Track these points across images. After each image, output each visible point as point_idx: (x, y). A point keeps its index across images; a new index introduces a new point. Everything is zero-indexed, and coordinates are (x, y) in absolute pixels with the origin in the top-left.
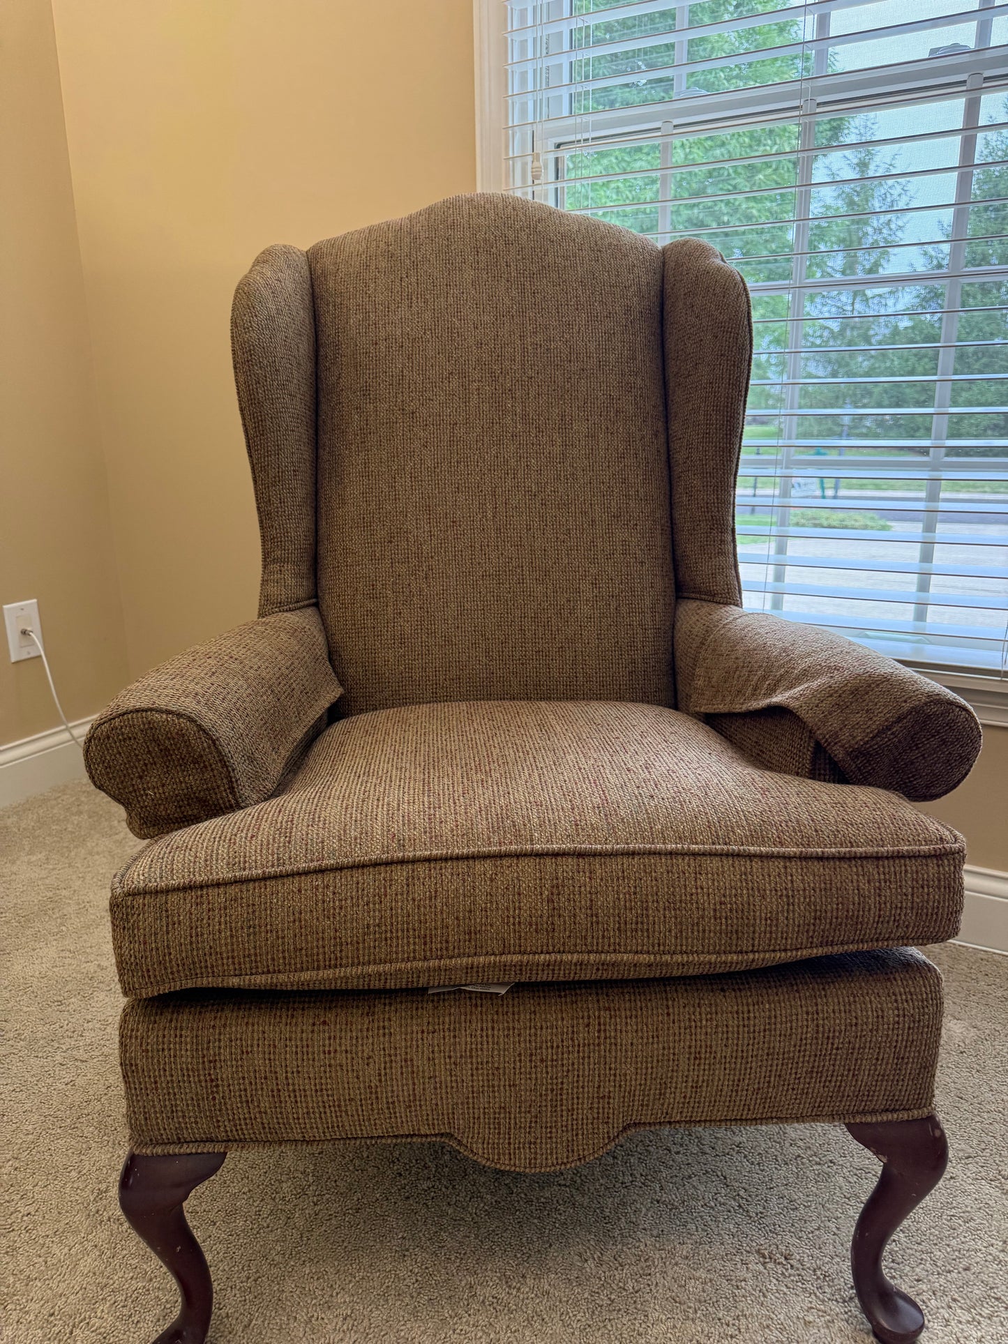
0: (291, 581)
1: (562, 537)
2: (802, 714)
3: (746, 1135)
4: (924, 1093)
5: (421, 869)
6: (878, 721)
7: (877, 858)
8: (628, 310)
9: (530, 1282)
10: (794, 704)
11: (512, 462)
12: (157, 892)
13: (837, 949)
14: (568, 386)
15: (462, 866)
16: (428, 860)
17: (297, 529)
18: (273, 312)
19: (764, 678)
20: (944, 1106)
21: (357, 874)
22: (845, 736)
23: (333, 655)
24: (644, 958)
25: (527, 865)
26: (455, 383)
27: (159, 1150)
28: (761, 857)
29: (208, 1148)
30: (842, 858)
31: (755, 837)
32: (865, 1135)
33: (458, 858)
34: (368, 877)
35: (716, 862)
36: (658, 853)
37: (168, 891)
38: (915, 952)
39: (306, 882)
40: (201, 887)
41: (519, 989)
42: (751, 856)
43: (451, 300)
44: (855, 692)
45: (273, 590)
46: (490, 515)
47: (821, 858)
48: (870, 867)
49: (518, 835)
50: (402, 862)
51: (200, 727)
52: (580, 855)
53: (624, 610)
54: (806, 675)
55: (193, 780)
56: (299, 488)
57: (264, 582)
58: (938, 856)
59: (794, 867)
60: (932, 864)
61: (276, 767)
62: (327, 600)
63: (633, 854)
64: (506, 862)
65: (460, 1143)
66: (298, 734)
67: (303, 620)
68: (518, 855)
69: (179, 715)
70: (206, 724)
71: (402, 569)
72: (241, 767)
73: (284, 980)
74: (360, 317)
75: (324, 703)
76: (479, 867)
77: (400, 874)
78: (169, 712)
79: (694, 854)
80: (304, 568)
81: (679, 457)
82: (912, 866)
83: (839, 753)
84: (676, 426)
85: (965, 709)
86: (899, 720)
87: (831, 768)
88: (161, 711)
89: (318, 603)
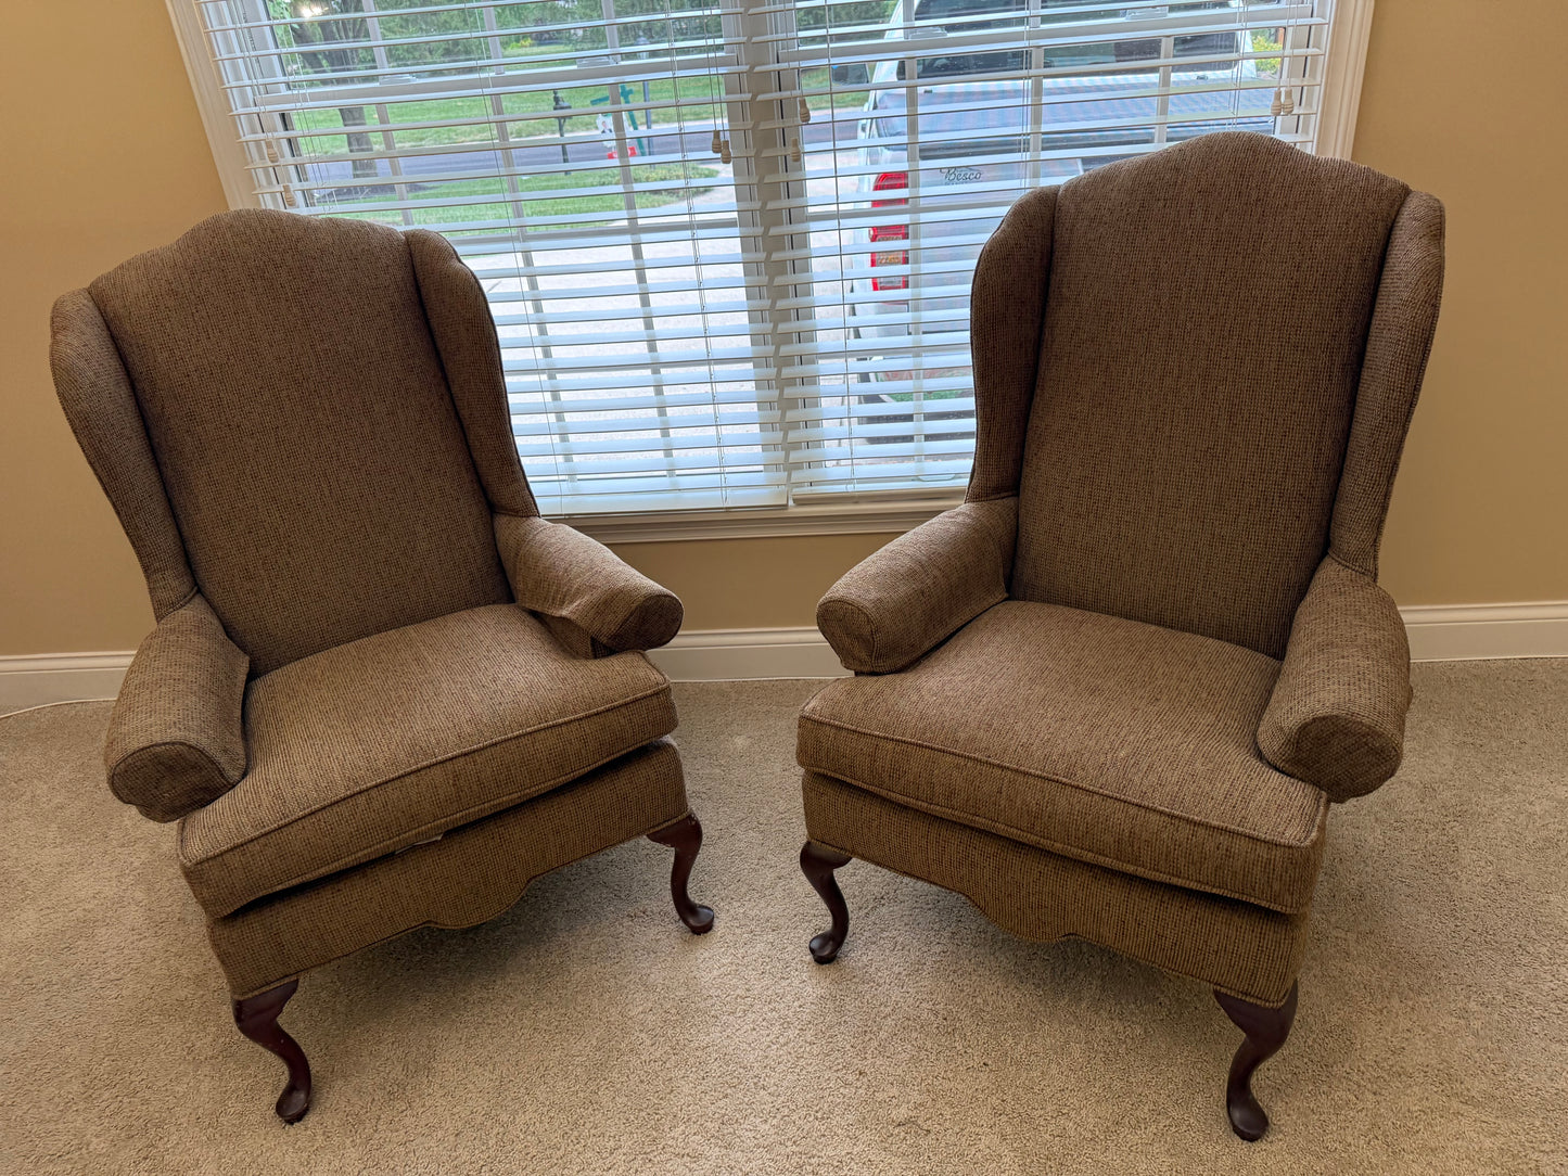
0: (175, 583)
1: (390, 496)
2: (579, 622)
3: (614, 854)
4: (683, 805)
5: (373, 793)
6: (620, 618)
7: (626, 704)
8: (392, 306)
9: (499, 982)
10: (573, 617)
12: (215, 857)
13: (623, 752)
14: (361, 378)
15: (397, 783)
16: (376, 786)
17: (166, 541)
18: (93, 378)
19: (557, 592)
20: (693, 805)
21: (335, 808)
22: (605, 630)
23: (228, 630)
24: (515, 795)
25: (437, 771)
26: (267, 395)
27: (256, 993)
28: (565, 723)
29: (287, 980)
30: (608, 710)
31: (561, 713)
32: (656, 837)
33: (393, 780)
34: (343, 808)
35: (543, 733)
36: (511, 739)
37: (222, 854)
38: (663, 739)
39: (306, 822)
40: (242, 845)
41: (449, 834)
42: (560, 725)
43: (243, 326)
44: (605, 602)
45: (162, 595)
46: (327, 493)
47: (597, 714)
48: (623, 710)
49: (425, 754)
50: (360, 792)
51: (190, 746)
52: (466, 754)
53: (454, 538)
54: (578, 593)
55: (195, 778)
56: (157, 507)
57: (151, 590)
58: (656, 694)
59: (584, 723)
60: (654, 698)
61: (239, 749)
62: (209, 588)
63: (496, 744)
64: (423, 773)
65: (436, 923)
66: (238, 713)
67: (194, 612)
68: (429, 767)
69: (173, 744)
70: (193, 743)
72: (222, 759)
73: (309, 877)
74: (166, 355)
75: (242, 677)
76: (408, 780)
77: (361, 800)
78: (164, 744)
79: (530, 733)
80: (181, 568)
81: (465, 413)
82: (644, 703)
83: (604, 640)
84: (455, 389)
85: (667, 596)
86: (631, 615)
87: (602, 648)
88: (160, 745)
89: (198, 589)
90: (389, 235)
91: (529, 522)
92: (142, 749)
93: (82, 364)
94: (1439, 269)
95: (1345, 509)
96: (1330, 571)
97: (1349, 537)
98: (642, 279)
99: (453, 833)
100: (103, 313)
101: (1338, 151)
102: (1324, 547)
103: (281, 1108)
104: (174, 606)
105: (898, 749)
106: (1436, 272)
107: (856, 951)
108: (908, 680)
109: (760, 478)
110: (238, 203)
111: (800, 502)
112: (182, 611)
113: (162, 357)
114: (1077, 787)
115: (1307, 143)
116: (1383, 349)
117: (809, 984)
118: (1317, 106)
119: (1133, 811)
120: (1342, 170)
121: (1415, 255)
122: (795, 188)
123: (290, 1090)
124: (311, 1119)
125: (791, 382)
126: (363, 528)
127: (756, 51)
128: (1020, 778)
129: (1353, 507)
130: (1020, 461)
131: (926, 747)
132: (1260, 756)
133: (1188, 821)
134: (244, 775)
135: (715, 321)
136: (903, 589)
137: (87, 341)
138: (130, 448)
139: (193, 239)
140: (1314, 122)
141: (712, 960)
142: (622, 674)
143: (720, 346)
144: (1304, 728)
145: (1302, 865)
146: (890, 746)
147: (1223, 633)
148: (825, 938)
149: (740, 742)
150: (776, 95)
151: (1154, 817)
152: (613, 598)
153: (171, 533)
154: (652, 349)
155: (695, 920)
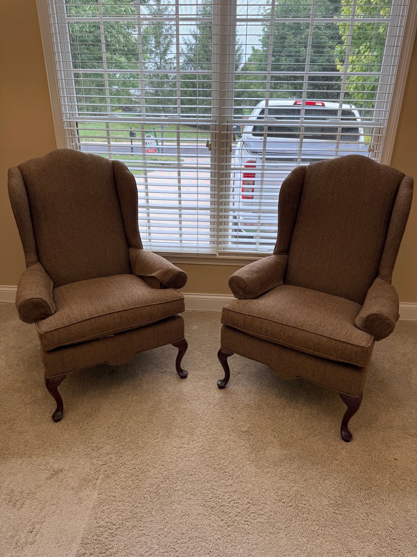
0: (33, 257)
1: (100, 238)
2: (158, 278)
4: (183, 336)
5: (97, 318)
6: (170, 277)
7: (171, 301)
8: (107, 182)
9: (121, 388)
10: (156, 276)
12: (50, 332)
13: (167, 317)
14: (96, 202)
15: (104, 317)
16: (98, 317)
17: (32, 244)
19: (150, 269)
20: (186, 338)
21: (86, 322)
22: (165, 281)
23: (47, 273)
24: (137, 325)
25: (116, 314)
27: (54, 377)
28: (154, 305)
29: (63, 374)
30: (166, 303)
31: (152, 302)
32: (174, 345)
33: (103, 315)
34: (88, 322)
35: (147, 307)
36: (137, 308)
37: (52, 331)
38: (180, 314)
39: (77, 325)
40: (58, 329)
41: (115, 335)
42: (152, 305)
43: (63, 182)
44: (166, 273)
45: (29, 260)
46: (82, 235)
47: (162, 303)
48: (170, 303)
49: (112, 309)
50: (93, 318)
51: (43, 300)
52: (124, 310)
53: (117, 253)
54: (157, 269)
56: (31, 233)
57: (26, 258)
58: (180, 300)
59: (159, 306)
60: (179, 301)
61: (54, 305)
62: (42, 260)
63: (133, 309)
64: (112, 314)
65: (108, 363)
66: (52, 295)
67: (38, 266)
68: (113, 313)
69: (39, 299)
72: (50, 307)
73: (76, 342)
74: (40, 188)
76: (107, 316)
77: (93, 320)
78: (36, 298)
79: (143, 307)
80: (35, 252)
81: (124, 216)
82: (176, 302)
83: (164, 284)
84: (122, 208)
85: (184, 273)
86: (173, 277)
87: (163, 286)
88: (35, 298)
89: (39, 260)
90: (107, 161)
91: (140, 250)
92: (30, 299)
93: (17, 187)
94: (412, 196)
95: (383, 262)
96: (378, 280)
97: (384, 271)
98: (179, 182)
99: (118, 334)
100: (22, 174)
101: (387, 163)
102: (377, 274)
103: (53, 417)
104: (33, 263)
105: (252, 318)
106: (410, 197)
107: (231, 386)
108: (255, 301)
109: (209, 246)
110: (60, 147)
111: (220, 254)
112: (34, 265)
113: (38, 189)
114: (304, 330)
115: (378, 160)
116: (395, 218)
117: (217, 394)
118: (381, 151)
119: (319, 337)
120: (386, 167)
121: (405, 192)
122: (228, 160)
123: (57, 411)
124: (62, 421)
125: (221, 217)
126: (91, 247)
127: (221, 119)
128: (287, 327)
129: (385, 262)
130: (289, 244)
131: (260, 318)
132: (355, 326)
133: (335, 340)
134: (55, 312)
135: (201, 197)
136: (255, 276)
137: (18, 182)
138: (26, 214)
139: (51, 155)
140: (380, 155)
141: (187, 386)
142: (170, 294)
143: (201, 204)
144: (368, 317)
145: (367, 352)
146: (250, 317)
147: (346, 297)
148: (222, 381)
149: (195, 327)
150: (226, 132)
151: (325, 338)
152: (168, 271)
153: (34, 242)
154: (180, 203)
155: (182, 375)
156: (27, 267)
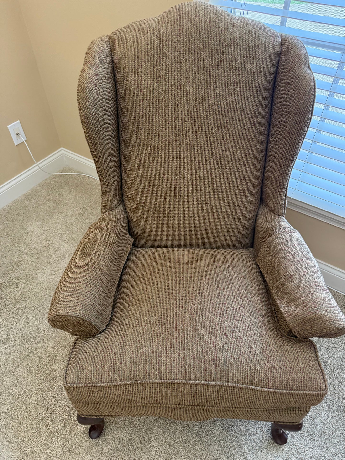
1: (217, 188)
2: (289, 323)
8: (258, 85)
10: (287, 319)
11: (199, 158)
12: (76, 387)
14: (226, 124)
23: (129, 224)
26: (177, 122)
31: (261, 383)
34: (139, 387)
37: (80, 387)
39: (120, 387)
40: (89, 387)
43: (176, 79)
45: (107, 204)
46: (189, 179)
51: (84, 320)
55: (83, 329)
63: (221, 386)
64: (181, 386)
67: (118, 212)
69: (76, 318)
70: (86, 318)
71: (154, 198)
72: (98, 322)
81: (271, 154)
83: (298, 336)
84: (272, 140)
89: (122, 202)
91: (278, 219)
93: (92, 87)
100: (112, 54)
104: (110, 209)
112: (112, 213)
113: (134, 87)
126: (199, 200)
134: (107, 326)
153: (117, 176)
156: (103, 213)
